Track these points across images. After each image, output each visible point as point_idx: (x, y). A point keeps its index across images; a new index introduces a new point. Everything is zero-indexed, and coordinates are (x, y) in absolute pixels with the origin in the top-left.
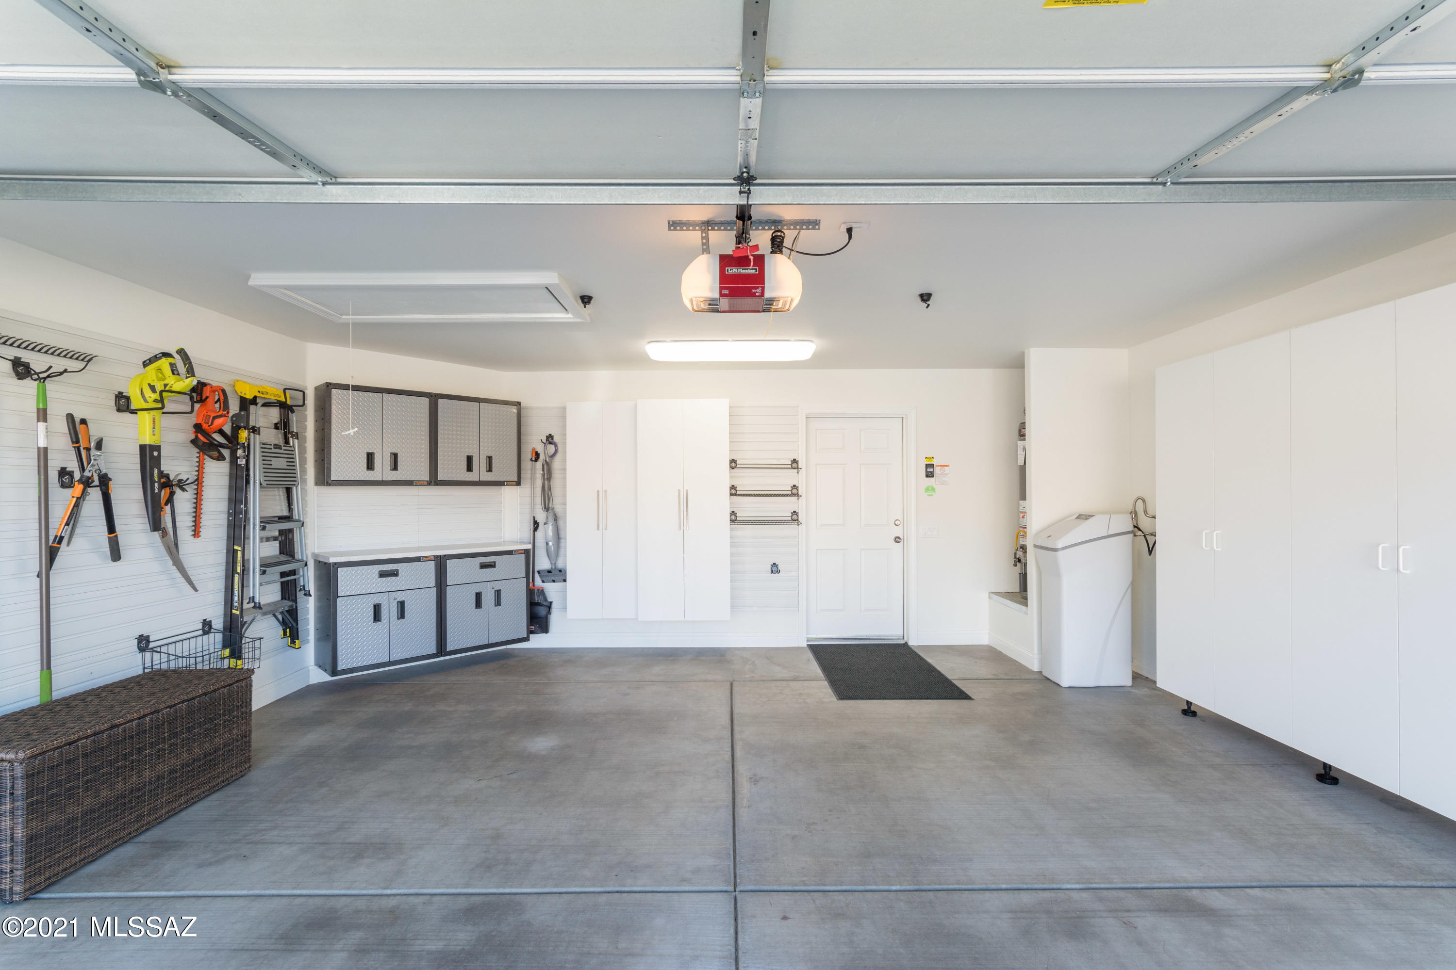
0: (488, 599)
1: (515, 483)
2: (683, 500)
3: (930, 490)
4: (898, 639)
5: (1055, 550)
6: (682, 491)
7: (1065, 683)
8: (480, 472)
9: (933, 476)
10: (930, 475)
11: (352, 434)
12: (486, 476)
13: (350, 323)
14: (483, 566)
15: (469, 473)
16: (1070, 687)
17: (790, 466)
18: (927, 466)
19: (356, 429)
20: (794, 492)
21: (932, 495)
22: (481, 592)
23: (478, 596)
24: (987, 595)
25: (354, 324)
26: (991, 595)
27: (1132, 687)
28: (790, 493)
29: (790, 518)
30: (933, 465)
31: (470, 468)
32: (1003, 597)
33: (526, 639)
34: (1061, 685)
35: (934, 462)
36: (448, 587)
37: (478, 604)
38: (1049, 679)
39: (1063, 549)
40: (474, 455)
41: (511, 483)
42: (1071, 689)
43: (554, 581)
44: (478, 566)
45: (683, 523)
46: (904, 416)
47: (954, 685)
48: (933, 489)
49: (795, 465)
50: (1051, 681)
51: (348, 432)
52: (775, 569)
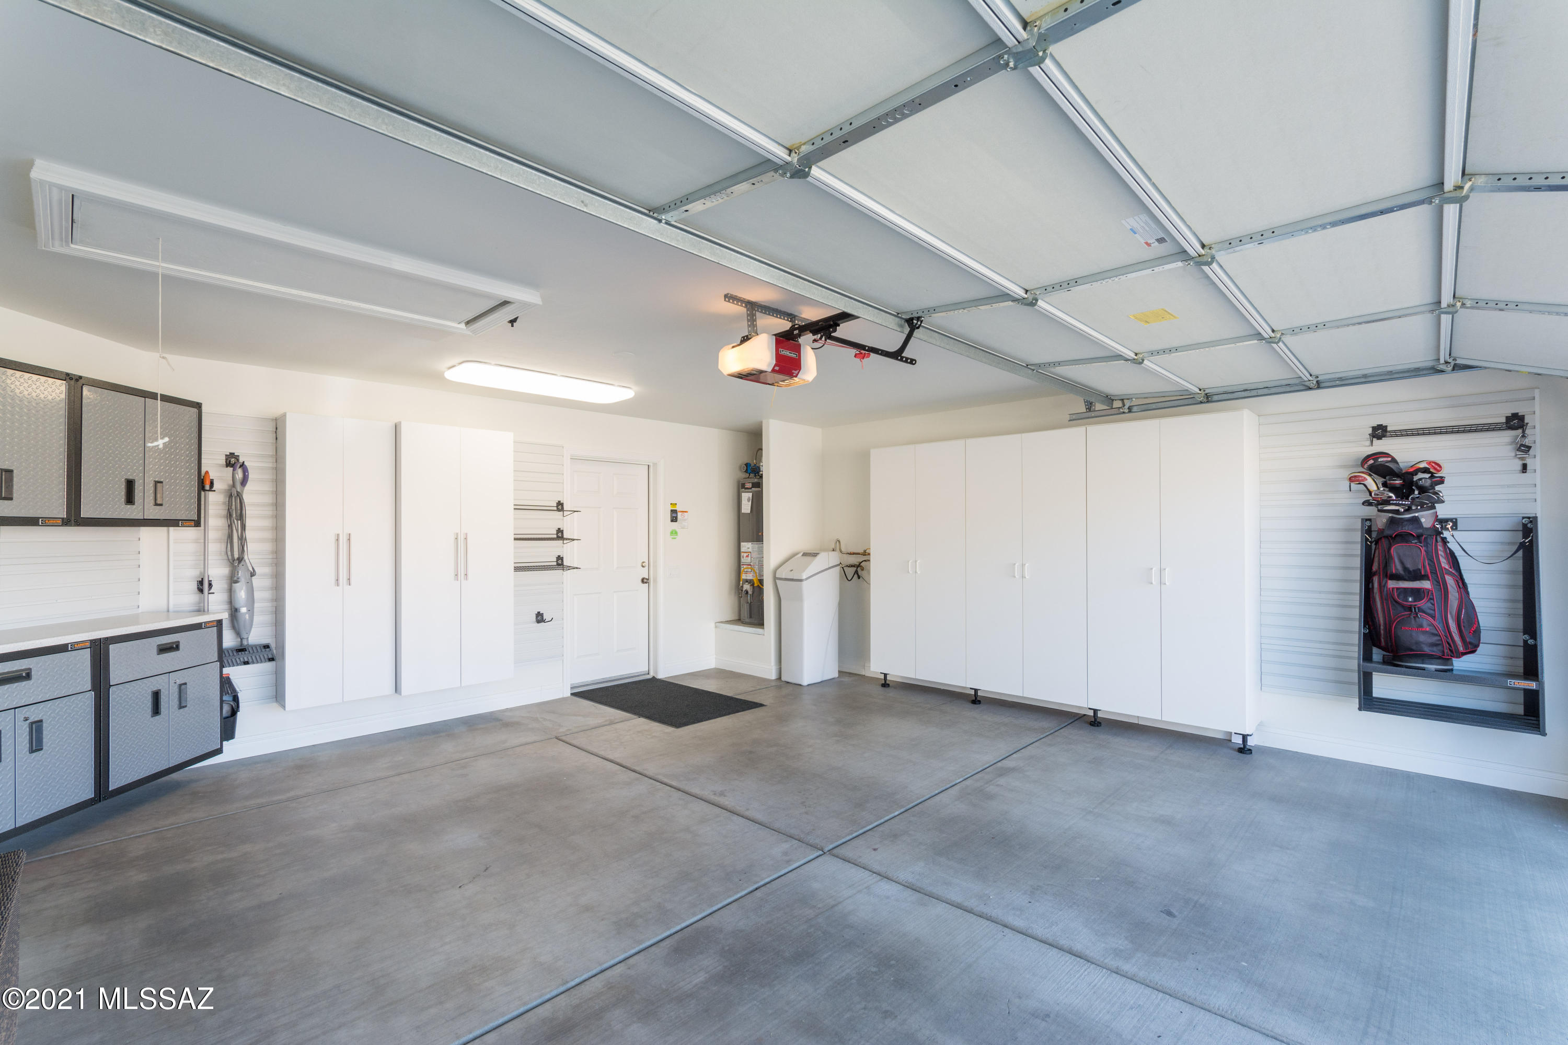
0: (169, 701)
1: (193, 523)
2: (461, 543)
3: (674, 533)
4: (644, 674)
5: (801, 580)
6: (459, 534)
7: (805, 682)
8: (144, 507)
9: (676, 521)
10: (674, 519)
11: (161, 446)
12: (153, 513)
13: (159, 274)
14: (164, 649)
15: (129, 506)
16: (808, 685)
17: (555, 508)
18: (672, 511)
19: (166, 439)
20: (560, 535)
21: (675, 538)
22: (160, 690)
23: (156, 696)
24: (713, 625)
25: (164, 276)
26: (717, 624)
27: (838, 677)
28: (555, 536)
29: (555, 563)
30: (676, 510)
31: (130, 499)
32: (733, 624)
33: (219, 751)
34: (802, 684)
35: (678, 508)
36: (111, 687)
37: (156, 710)
38: (788, 683)
39: (807, 579)
40: (136, 479)
41: (188, 523)
42: (810, 686)
43: (246, 663)
44: (155, 650)
45: (461, 573)
46: (651, 464)
47: (737, 699)
48: (676, 533)
49: (560, 507)
50: (791, 683)
51: (155, 444)
52: (540, 618)
